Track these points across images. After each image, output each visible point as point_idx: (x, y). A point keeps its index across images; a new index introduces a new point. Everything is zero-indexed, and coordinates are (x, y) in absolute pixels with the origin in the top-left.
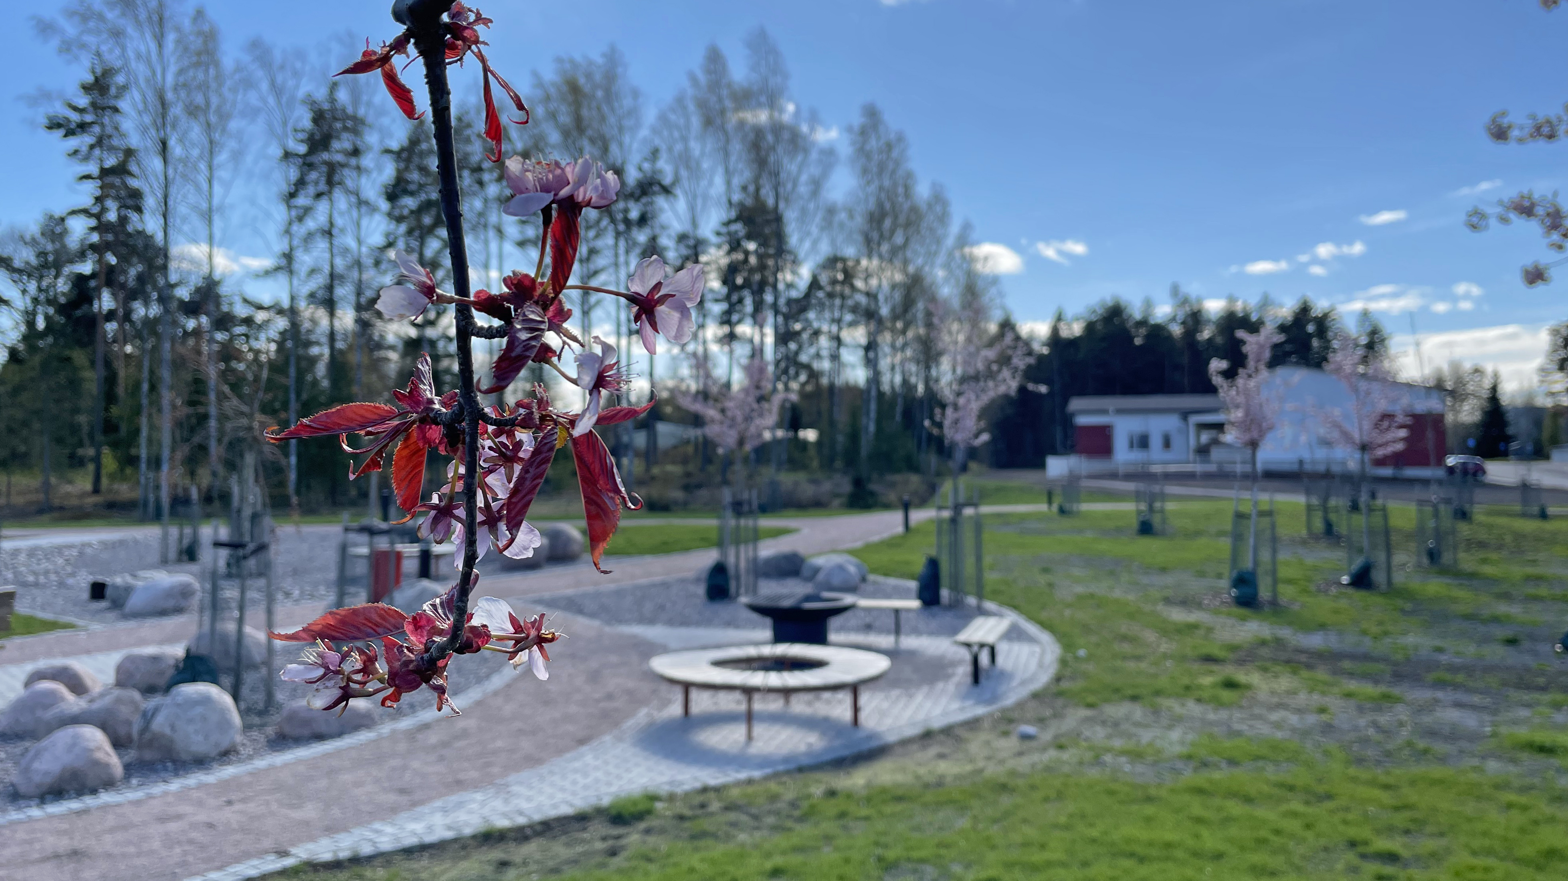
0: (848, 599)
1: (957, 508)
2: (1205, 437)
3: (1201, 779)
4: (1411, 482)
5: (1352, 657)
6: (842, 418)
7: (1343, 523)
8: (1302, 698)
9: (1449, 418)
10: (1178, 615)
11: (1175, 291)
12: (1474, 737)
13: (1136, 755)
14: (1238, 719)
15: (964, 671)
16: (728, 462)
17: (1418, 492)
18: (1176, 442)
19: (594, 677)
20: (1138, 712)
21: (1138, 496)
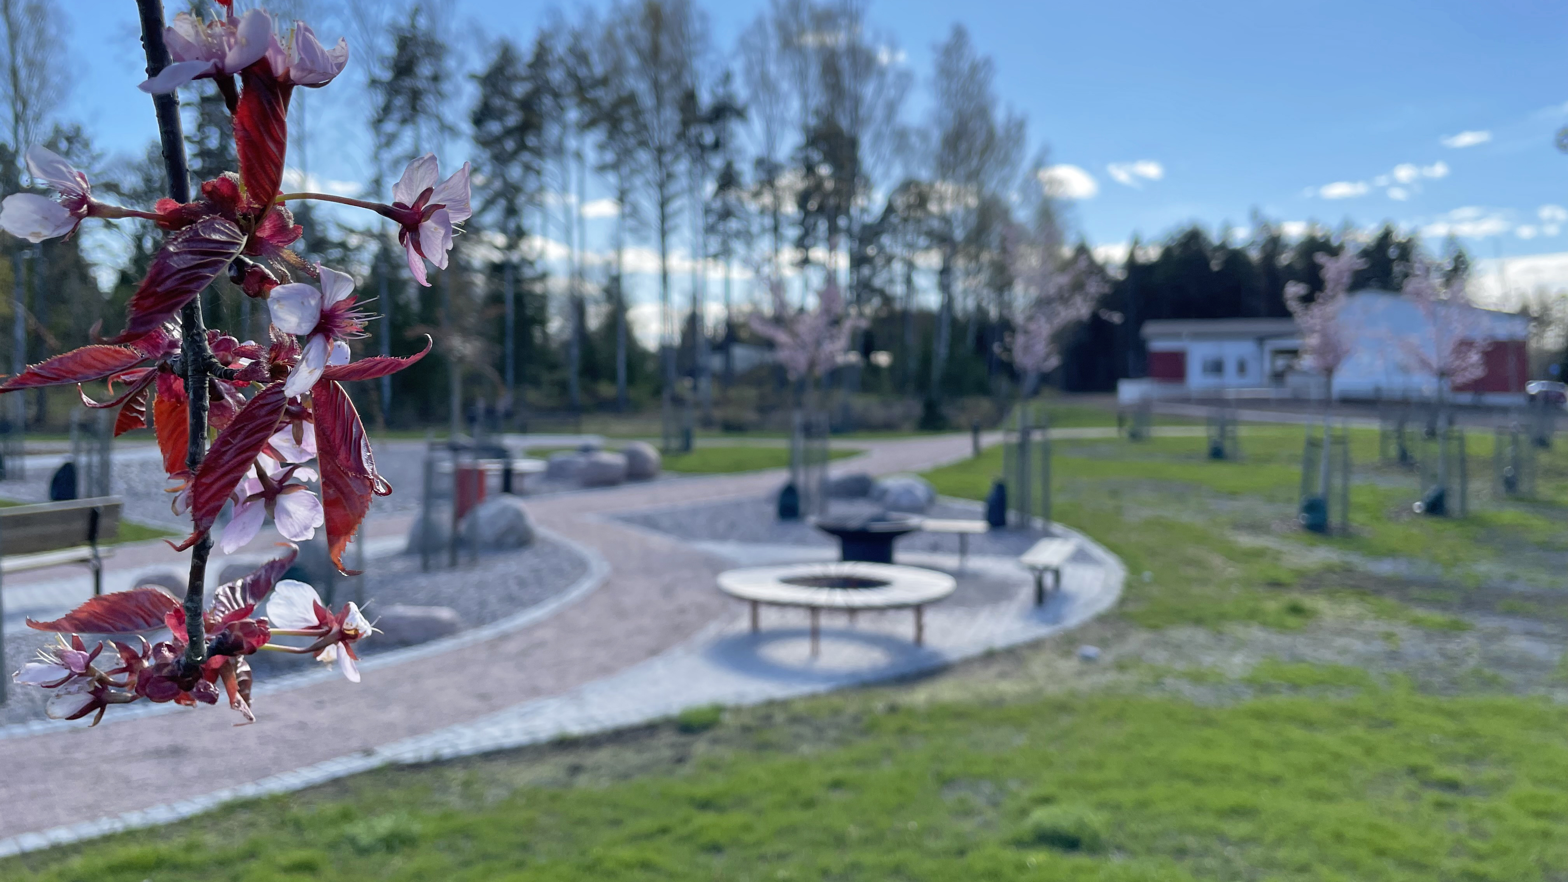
0: (914, 521)
1: (1026, 432)
2: (1281, 363)
3: (1262, 703)
4: (1490, 410)
5: (1421, 583)
6: (913, 340)
7: (1421, 450)
8: (1369, 625)
9: (1533, 344)
10: (1246, 541)
11: (1255, 216)
12: (1543, 666)
13: (1197, 678)
14: (1302, 645)
15: (1027, 593)
16: (801, 386)
17: (1497, 420)
18: (1253, 367)
19: (668, 591)
20: (1201, 635)
21: (1209, 422)
